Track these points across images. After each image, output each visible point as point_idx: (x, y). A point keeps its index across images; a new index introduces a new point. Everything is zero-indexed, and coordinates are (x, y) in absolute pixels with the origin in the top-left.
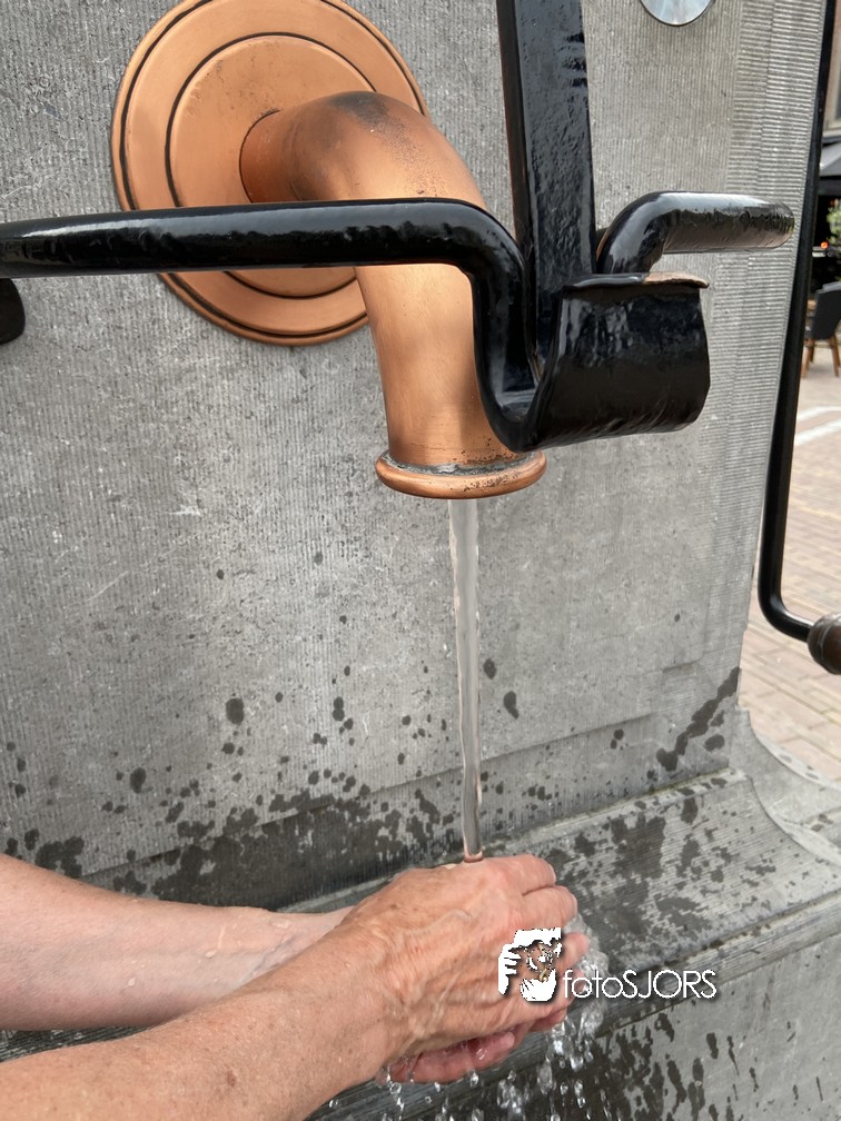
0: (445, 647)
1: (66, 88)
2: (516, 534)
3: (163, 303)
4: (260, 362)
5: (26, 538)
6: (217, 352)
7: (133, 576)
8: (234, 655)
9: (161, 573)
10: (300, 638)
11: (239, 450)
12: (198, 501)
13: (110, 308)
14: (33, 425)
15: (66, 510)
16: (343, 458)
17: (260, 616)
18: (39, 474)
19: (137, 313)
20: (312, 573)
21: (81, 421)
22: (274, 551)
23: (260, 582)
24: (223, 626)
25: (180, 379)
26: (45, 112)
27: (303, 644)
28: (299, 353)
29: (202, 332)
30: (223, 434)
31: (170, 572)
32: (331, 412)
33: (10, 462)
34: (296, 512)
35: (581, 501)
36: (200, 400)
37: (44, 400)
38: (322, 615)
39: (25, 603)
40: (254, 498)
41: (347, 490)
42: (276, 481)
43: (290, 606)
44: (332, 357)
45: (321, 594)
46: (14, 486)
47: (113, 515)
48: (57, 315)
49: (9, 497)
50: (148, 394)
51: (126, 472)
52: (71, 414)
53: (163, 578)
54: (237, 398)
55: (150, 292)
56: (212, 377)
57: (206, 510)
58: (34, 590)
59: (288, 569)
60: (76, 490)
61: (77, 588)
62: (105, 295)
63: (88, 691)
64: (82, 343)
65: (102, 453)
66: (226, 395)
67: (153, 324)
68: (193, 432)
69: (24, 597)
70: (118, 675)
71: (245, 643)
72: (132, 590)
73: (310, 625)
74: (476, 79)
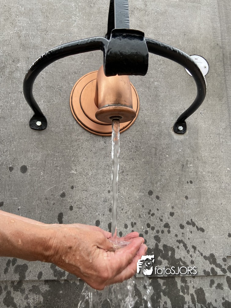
1: (64, 87)
3: (75, 125)
4: (95, 139)
5: (35, 173)
6: (85, 136)
7: (57, 187)
8: (79, 215)
9: (64, 187)
10: (97, 214)
11: (87, 159)
12: (76, 170)
13: (64, 125)
14: (43, 147)
15: (45, 167)
17: (87, 204)
18: (42, 158)
19: (70, 127)
20: (103, 194)
21: (53, 148)
22: (93, 186)
23: (88, 194)
25: (76, 141)
26: (59, 90)
27: (98, 216)
28: (105, 138)
29: (83, 132)
30: (84, 154)
31: (66, 187)
34: (100, 176)
36: (80, 146)
37: (47, 142)
38: (104, 208)
39: (31, 189)
40: (90, 171)
42: (96, 167)
43: (96, 203)
45: (105, 201)
46: (36, 160)
47: (55, 170)
48: (53, 126)
49: (34, 163)
50: (69, 143)
51: (61, 160)
52: (51, 146)
53: (64, 189)
55: (73, 123)
56: (83, 141)
57: (77, 172)
58: (34, 186)
59: (96, 192)
60: (49, 163)
61: (43, 187)
62: (64, 123)
64: (57, 132)
65: (56, 155)
66: (86, 145)
67: (73, 129)
68: (77, 153)
69: (31, 187)
70: (48, 214)
71: (82, 212)
72: (56, 190)
73: (101, 210)
74: (148, 87)
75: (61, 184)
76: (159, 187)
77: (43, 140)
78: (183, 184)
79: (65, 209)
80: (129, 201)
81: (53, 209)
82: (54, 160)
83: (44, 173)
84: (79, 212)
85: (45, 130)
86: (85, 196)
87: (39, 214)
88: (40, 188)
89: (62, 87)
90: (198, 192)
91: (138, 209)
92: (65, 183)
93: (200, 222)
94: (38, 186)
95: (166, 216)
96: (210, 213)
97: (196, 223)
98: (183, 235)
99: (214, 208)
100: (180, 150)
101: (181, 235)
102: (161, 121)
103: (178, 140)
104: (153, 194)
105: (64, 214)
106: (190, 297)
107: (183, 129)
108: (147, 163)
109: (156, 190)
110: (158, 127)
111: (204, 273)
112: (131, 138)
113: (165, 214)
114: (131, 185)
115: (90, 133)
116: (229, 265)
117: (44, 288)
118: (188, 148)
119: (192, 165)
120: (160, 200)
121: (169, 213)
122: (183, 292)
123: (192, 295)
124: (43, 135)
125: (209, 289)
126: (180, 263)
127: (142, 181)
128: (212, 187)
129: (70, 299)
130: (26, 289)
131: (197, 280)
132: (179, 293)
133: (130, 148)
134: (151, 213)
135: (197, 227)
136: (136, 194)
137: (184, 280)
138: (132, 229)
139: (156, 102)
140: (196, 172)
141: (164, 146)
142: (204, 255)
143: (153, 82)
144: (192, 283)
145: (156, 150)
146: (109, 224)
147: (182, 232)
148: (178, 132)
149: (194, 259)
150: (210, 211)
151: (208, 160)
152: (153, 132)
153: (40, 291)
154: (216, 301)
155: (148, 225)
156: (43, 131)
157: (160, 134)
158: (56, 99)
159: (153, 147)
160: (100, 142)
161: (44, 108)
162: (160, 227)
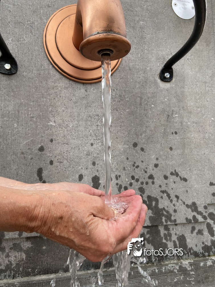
0: (127, 180)
1: (35, 23)
2: (149, 146)
3: (51, 70)
4: (75, 87)
5: (7, 124)
6: (64, 83)
7: (34, 140)
8: (60, 169)
9: (42, 140)
10: (80, 168)
11: (67, 109)
12: (55, 121)
13: (38, 70)
14: (15, 95)
15: (19, 118)
16: (96, 115)
17: (69, 158)
18: (14, 108)
19: (45, 71)
20: (85, 147)
21: (27, 96)
22: (74, 139)
23: (70, 148)
24: (58, 160)
25: (54, 88)
26: (30, 27)
27: (81, 170)
28: (85, 86)
29: (60, 77)
30: (63, 104)
31: (44, 140)
32: (93, 102)
33: (7, 104)
34: (82, 128)
35: (170, 138)
36: (58, 94)
37: (19, 89)
38: (87, 161)
39: (4, 143)
40: (70, 123)
41: (97, 124)
42: (77, 119)
43: (78, 157)
44: (94, 88)
45: (88, 154)
46: (7, 110)
47: (31, 122)
48: (25, 70)
49: (5, 113)
50: (45, 91)
51: (36, 111)
52: (25, 94)
53: (42, 142)
54: (68, 95)
55: (48, 67)
56: (62, 89)
57: (56, 124)
58: (7, 139)
59: (78, 145)
60: (23, 114)
61: (18, 141)
62: (37, 67)
63: (16, 173)
64: (30, 77)
65: (31, 105)
66: (65, 94)
67: (48, 74)
68: (55, 102)
69: (4, 141)
70: (25, 170)
71: (64, 166)
72: (33, 144)
73: (84, 164)
74: (133, 27)
75: (38, 137)
76: (143, 139)
77: (14, 87)
78: (167, 135)
79: (45, 164)
80: (113, 153)
81: (31, 164)
82: (29, 110)
83: (18, 125)
84: (61, 167)
85: (16, 75)
86: (66, 150)
87: (15, 170)
88: (14, 142)
89: (33, 23)
90: (182, 143)
91: (122, 162)
92: (43, 135)
93: (183, 172)
94: (12, 140)
95: (151, 168)
96: (193, 164)
97: (180, 174)
98: (166, 185)
99: (197, 158)
100: (166, 100)
101: (165, 185)
102: (146, 67)
103: (164, 89)
104: (138, 146)
105: (43, 169)
106: (172, 244)
107: (170, 76)
108: (132, 113)
109: (140, 142)
110: (144, 73)
111: (186, 221)
112: (114, 86)
113: (150, 165)
114: (115, 137)
115: (68, 80)
116: (209, 212)
117: (26, 246)
118: (174, 97)
119: (177, 115)
120: (145, 152)
121: (154, 165)
122: (166, 239)
123: (174, 242)
124: (14, 81)
125: (190, 236)
126: (163, 212)
127: (127, 133)
128: (196, 138)
129: (54, 254)
130: (6, 247)
131: (179, 228)
132: (162, 240)
133: (114, 97)
134: (136, 165)
135: (180, 177)
136: (121, 147)
137: (166, 228)
138: (116, 182)
139: (142, 45)
140: (181, 123)
141: (149, 95)
142: (186, 203)
143: (138, 22)
144: (175, 230)
145: (141, 100)
146: (92, 178)
147: (166, 182)
148: (164, 80)
149: (176, 208)
150: (193, 161)
151: (193, 110)
152: (139, 79)
153: (21, 248)
154: (196, 246)
155: (133, 178)
156: (13, 75)
157: (146, 82)
158: (27, 38)
159: (138, 97)
160: (81, 90)
161: (13, 48)
162: (144, 178)
